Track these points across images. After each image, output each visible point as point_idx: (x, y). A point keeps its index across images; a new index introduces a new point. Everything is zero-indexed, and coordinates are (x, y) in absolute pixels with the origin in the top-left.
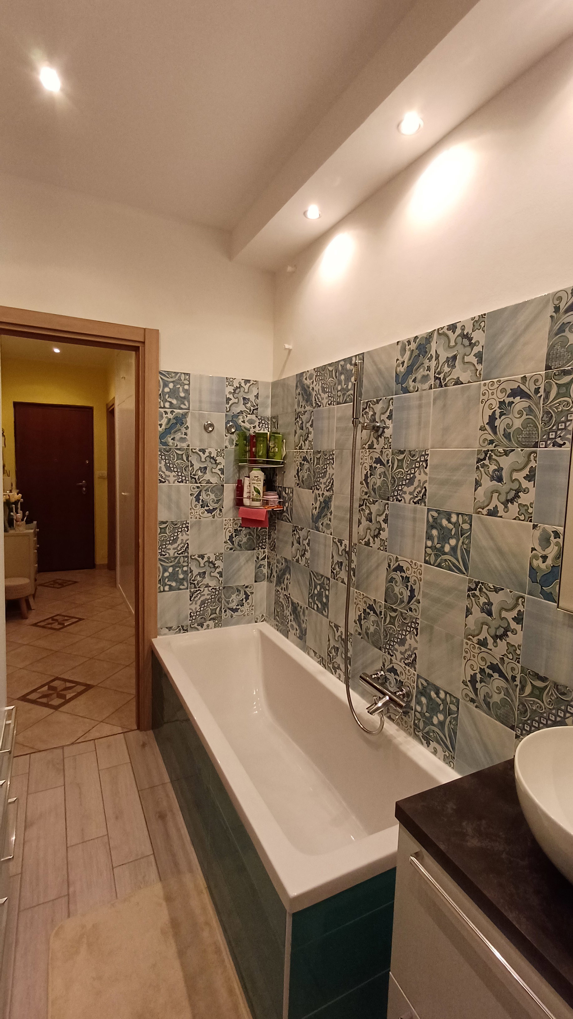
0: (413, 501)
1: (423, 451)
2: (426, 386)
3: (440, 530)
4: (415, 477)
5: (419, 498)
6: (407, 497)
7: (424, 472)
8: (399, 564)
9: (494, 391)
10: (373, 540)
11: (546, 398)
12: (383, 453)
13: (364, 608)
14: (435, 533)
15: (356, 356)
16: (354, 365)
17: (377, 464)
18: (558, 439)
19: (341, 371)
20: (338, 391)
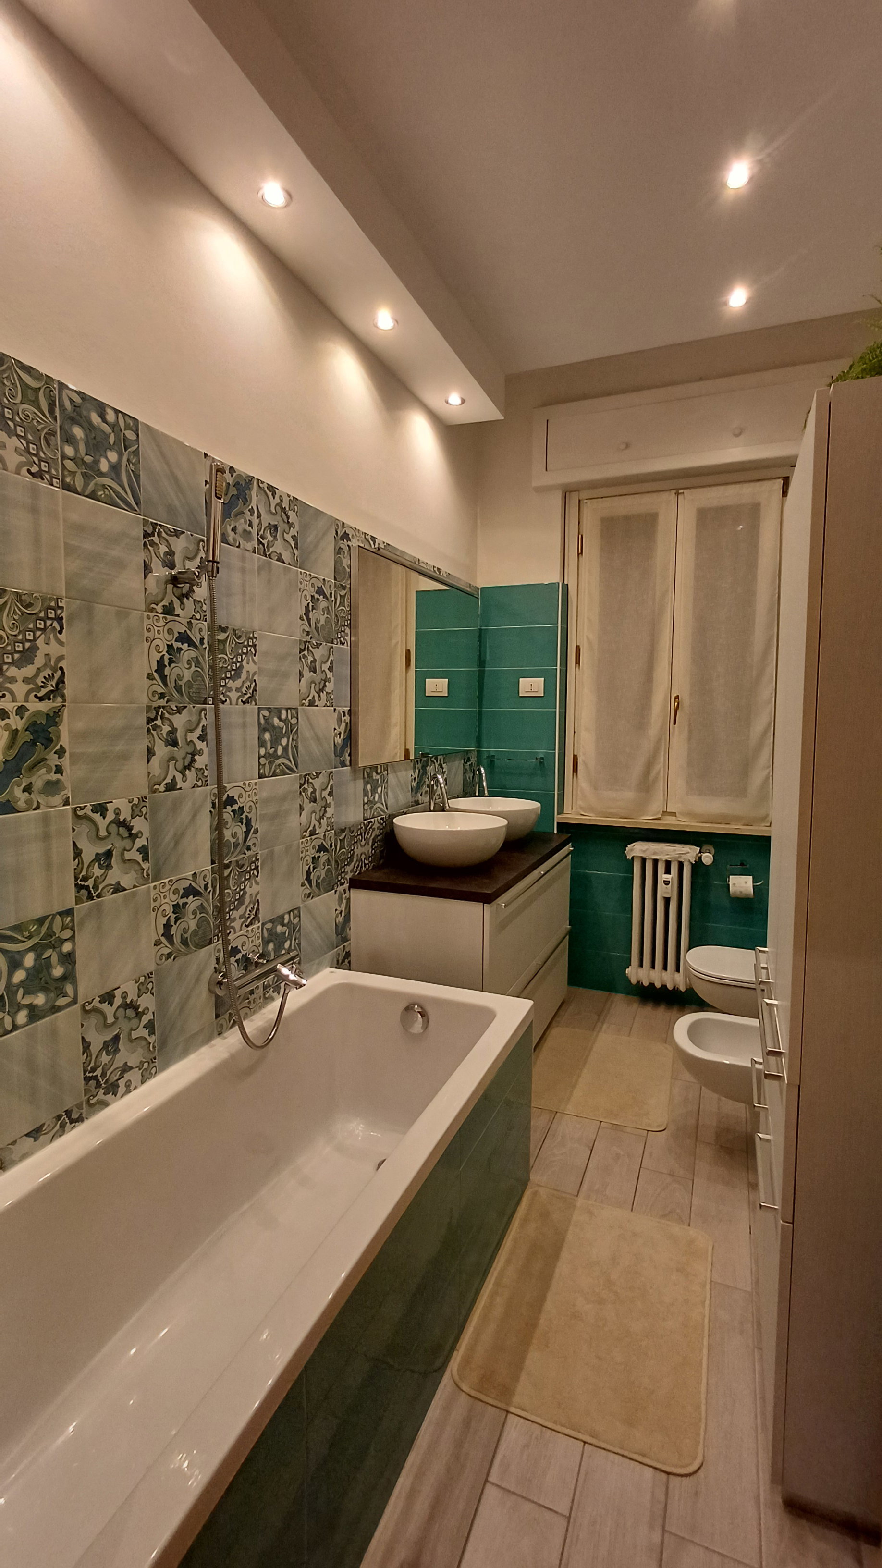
0: (242, 700)
1: (250, 632)
2: (249, 546)
3: (272, 732)
4: (241, 667)
5: (249, 695)
6: (234, 695)
7: (253, 660)
8: (228, 795)
9: (308, 583)
10: (182, 776)
11: (336, 603)
12: (194, 625)
13: (176, 903)
14: (267, 736)
15: (117, 412)
16: (114, 426)
17: (182, 644)
18: (342, 639)
19: (72, 415)
20: (64, 457)
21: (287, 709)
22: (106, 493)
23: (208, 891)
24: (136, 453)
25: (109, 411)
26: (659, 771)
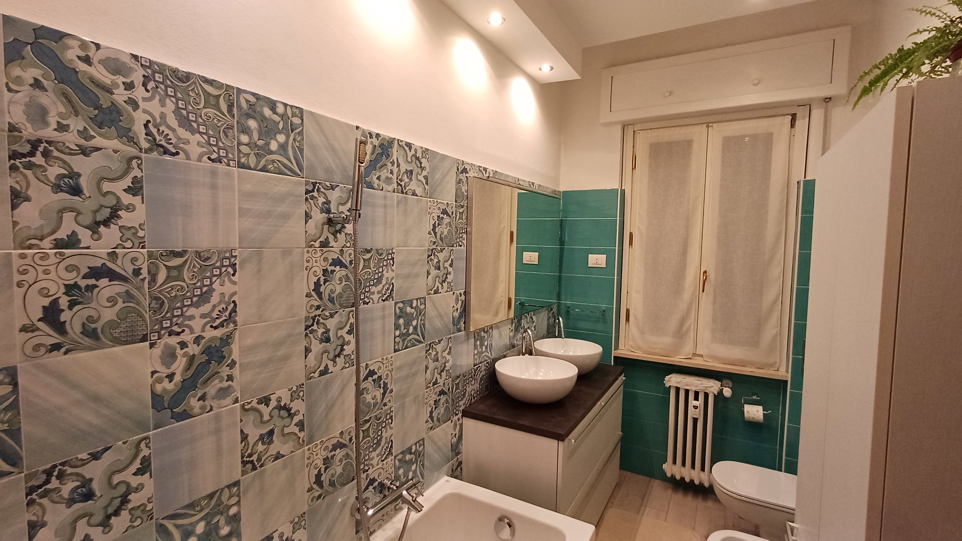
0: (382, 299)
1: (390, 250)
2: (390, 188)
3: (405, 317)
4: (382, 275)
5: (388, 294)
6: (376, 297)
7: (391, 269)
8: (370, 369)
9: (435, 207)
10: (333, 363)
11: (456, 218)
12: (345, 252)
13: (325, 457)
14: (401, 321)
15: (285, 105)
16: (282, 116)
17: (335, 267)
18: (460, 243)
19: (248, 111)
20: (239, 144)
21: (417, 300)
22: (275, 166)
23: (352, 442)
24: (301, 133)
25: (278, 105)
26: (691, 324)
